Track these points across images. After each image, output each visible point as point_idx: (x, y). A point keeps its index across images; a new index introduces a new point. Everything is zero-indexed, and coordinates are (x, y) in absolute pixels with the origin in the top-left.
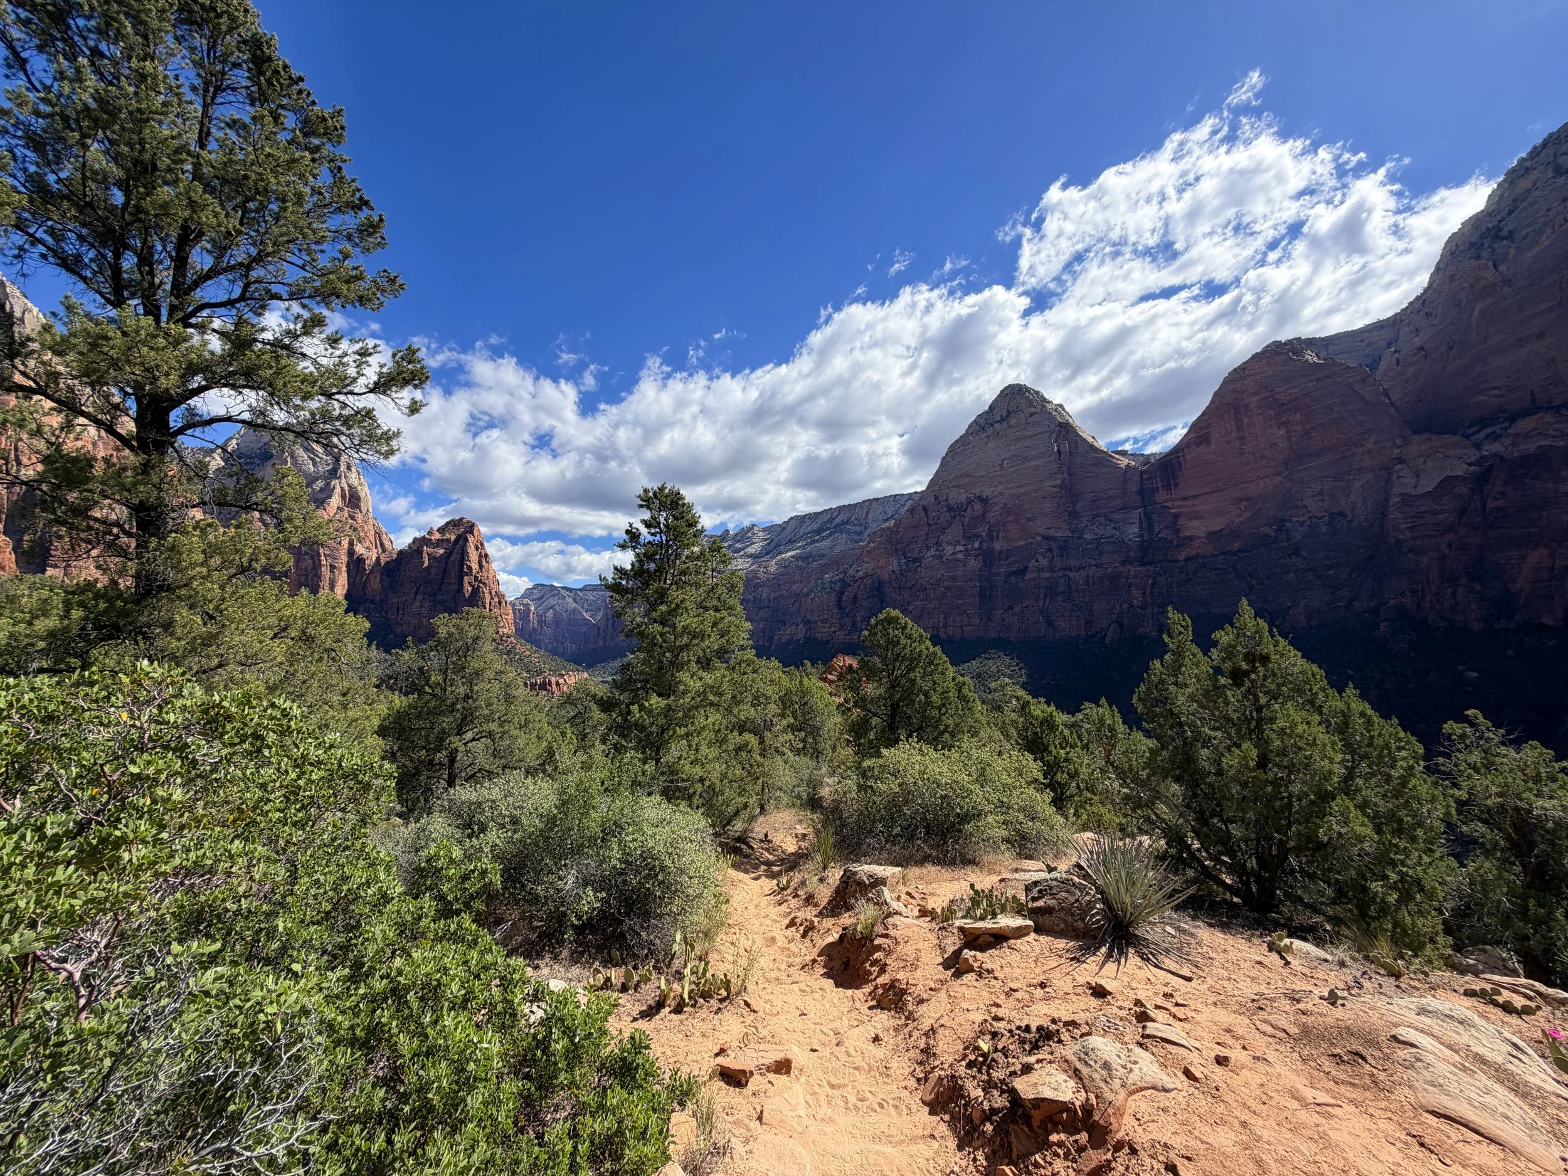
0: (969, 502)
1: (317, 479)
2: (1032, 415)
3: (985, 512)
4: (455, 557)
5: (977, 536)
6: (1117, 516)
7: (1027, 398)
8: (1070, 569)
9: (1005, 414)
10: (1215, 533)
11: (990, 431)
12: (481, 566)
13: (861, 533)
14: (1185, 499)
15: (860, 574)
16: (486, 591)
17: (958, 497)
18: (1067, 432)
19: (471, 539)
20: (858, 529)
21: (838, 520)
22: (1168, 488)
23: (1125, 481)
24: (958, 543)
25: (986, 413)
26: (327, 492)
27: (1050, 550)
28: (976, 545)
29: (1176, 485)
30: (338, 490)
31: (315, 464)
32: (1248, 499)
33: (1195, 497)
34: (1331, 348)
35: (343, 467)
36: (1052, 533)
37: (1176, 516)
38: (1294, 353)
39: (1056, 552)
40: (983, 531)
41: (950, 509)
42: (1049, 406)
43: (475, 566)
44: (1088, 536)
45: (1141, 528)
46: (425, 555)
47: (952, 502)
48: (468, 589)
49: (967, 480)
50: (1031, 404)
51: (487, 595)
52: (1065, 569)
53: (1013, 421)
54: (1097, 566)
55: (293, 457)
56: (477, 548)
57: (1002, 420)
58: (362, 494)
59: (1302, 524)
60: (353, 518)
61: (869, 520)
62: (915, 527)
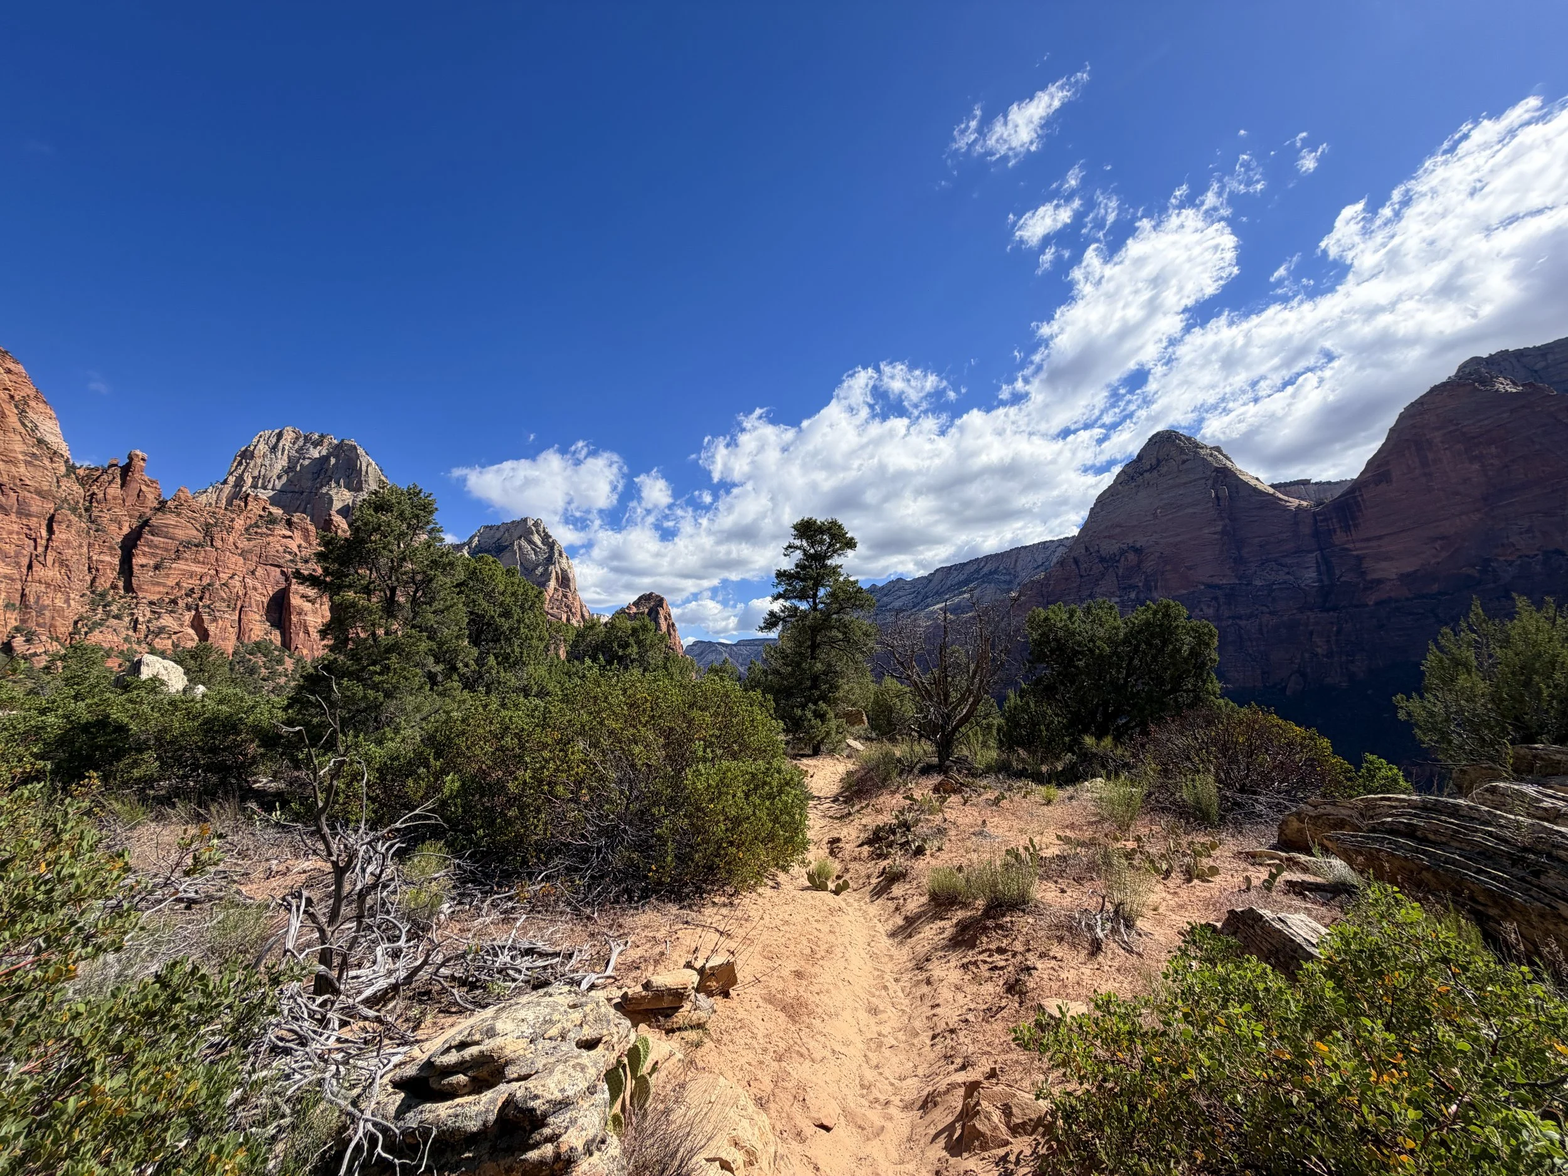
0: (1123, 552)
1: (538, 566)
2: (1184, 462)
3: (1140, 562)
5: (1133, 587)
6: (1288, 561)
7: (1178, 446)
8: (1240, 618)
9: (1154, 462)
10: (1408, 575)
11: (1140, 480)
12: (670, 634)
13: (1010, 582)
14: (1368, 540)
17: (1110, 547)
18: (1226, 476)
19: (661, 612)
20: (1008, 578)
21: (985, 570)
22: (1347, 529)
23: (1297, 524)
24: (1113, 594)
25: (1134, 461)
27: (1216, 598)
28: (1133, 595)
29: (1356, 526)
30: (554, 575)
31: (536, 553)
32: (1443, 538)
33: (1380, 538)
34: (1550, 357)
35: (556, 555)
36: (1216, 581)
37: (1360, 559)
38: (1482, 383)
39: (1222, 600)
40: (1139, 581)
41: (1102, 560)
42: (1202, 452)
43: (665, 634)
44: (1258, 583)
45: (1319, 573)
47: (1103, 553)
49: (1118, 530)
50: (1182, 451)
52: (1233, 618)
53: (1164, 470)
54: (1270, 613)
56: (666, 619)
57: (1152, 469)
58: (571, 576)
59: (1511, 563)
60: (565, 596)
61: (1019, 569)
62: (1067, 579)
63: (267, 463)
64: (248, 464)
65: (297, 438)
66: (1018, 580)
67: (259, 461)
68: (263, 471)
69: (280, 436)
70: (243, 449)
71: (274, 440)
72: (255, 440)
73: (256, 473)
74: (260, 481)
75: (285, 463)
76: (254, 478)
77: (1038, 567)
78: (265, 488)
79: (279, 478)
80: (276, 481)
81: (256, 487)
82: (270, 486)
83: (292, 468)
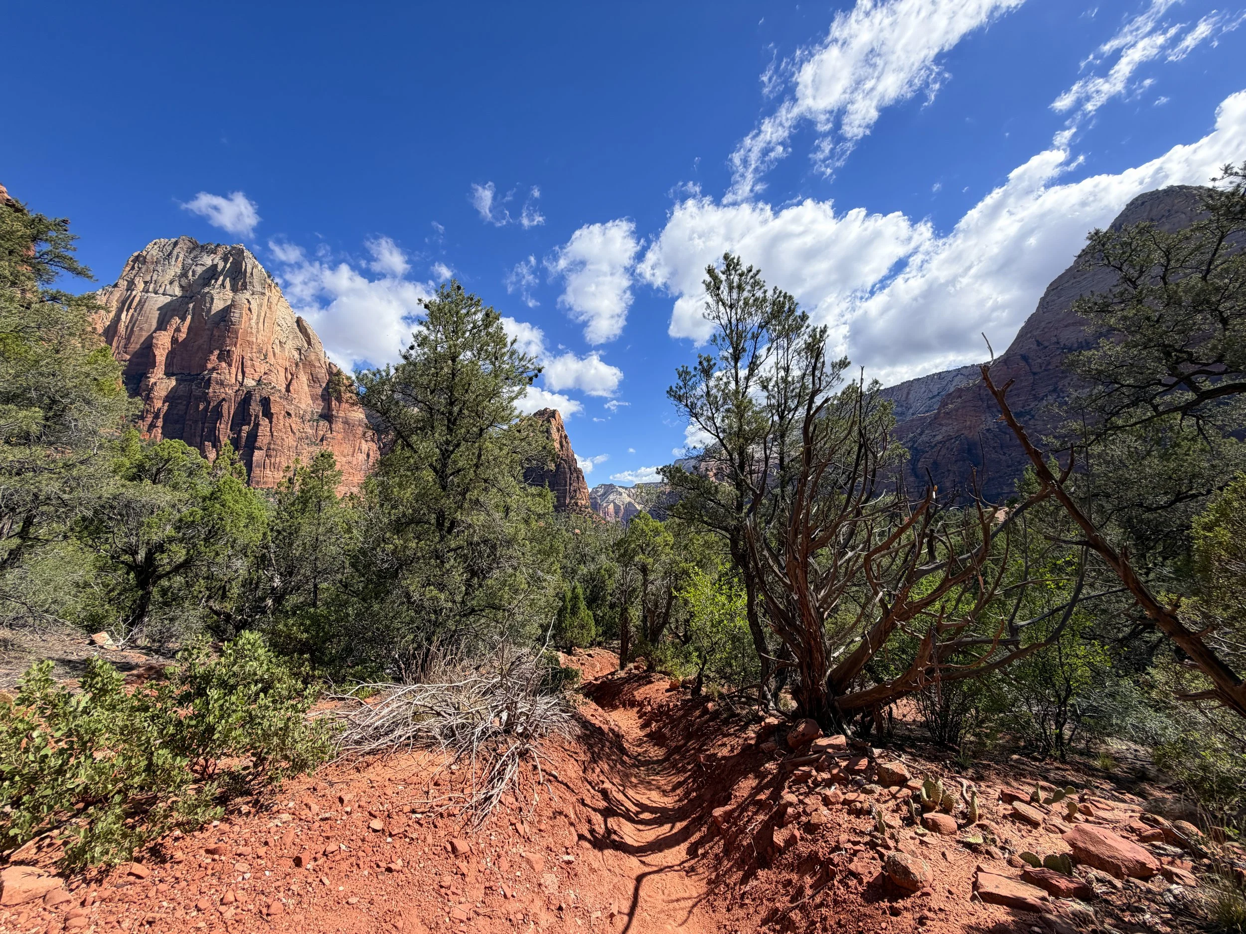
15: (939, 438)
16: (567, 468)
19: (553, 421)
43: (557, 446)
51: (567, 471)
56: (558, 430)
61: (911, 401)
63: (159, 268)
64: (140, 269)
65: (194, 249)
66: (911, 411)
67: (151, 267)
68: (155, 278)
69: (176, 244)
70: (136, 254)
71: (169, 248)
72: (149, 246)
73: (148, 278)
74: (152, 286)
75: (179, 271)
76: (146, 283)
77: (934, 397)
78: (156, 293)
79: (171, 283)
80: (168, 287)
81: (147, 292)
82: (161, 291)
83: (184, 274)
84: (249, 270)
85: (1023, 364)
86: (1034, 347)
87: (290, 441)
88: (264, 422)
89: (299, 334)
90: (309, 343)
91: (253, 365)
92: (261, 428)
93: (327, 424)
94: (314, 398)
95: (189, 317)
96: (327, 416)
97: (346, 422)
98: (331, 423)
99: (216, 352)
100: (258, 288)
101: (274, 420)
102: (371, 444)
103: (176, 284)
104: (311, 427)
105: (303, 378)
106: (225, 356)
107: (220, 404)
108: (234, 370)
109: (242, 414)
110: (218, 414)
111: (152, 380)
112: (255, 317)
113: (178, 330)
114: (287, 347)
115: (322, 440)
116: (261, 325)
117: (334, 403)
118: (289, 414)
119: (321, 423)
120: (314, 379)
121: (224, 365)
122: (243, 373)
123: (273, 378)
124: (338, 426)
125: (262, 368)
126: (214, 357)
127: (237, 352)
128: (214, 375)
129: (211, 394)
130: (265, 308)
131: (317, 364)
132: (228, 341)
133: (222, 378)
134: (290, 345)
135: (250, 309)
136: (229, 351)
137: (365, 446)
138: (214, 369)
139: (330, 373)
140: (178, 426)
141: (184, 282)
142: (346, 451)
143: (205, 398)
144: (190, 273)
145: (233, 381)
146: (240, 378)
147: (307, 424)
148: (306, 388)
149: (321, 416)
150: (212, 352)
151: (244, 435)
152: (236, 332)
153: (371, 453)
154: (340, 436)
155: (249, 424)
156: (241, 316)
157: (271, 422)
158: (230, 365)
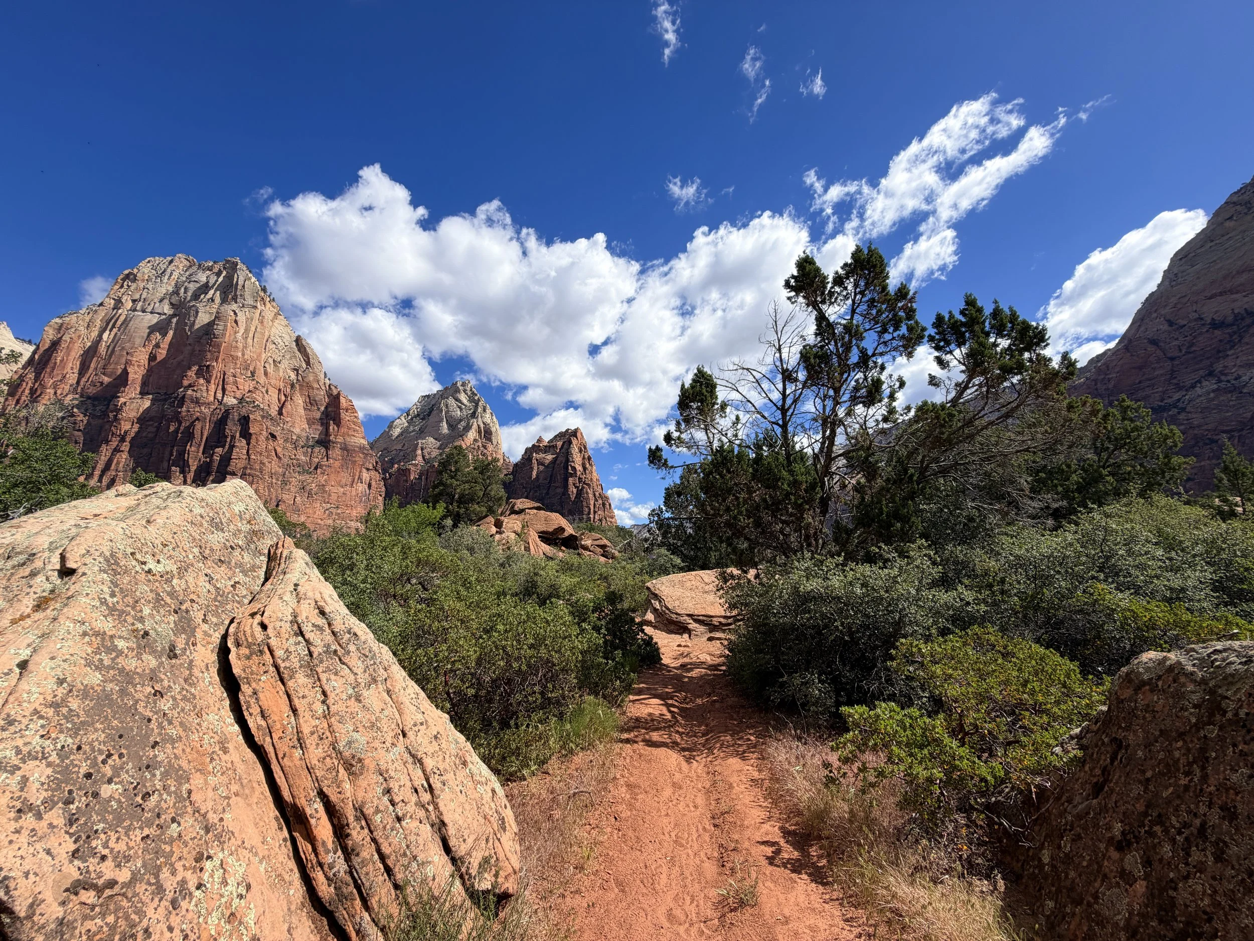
1: (461, 420)
4: (562, 459)
12: (585, 469)
16: (590, 492)
19: (574, 441)
26: (468, 428)
30: (475, 426)
31: (461, 410)
35: (480, 410)
43: (579, 468)
46: (534, 461)
48: (573, 490)
51: (591, 496)
55: (447, 406)
56: (581, 451)
58: (493, 430)
60: (485, 447)
62: (1140, 368)
63: (150, 286)
64: (129, 287)
65: (190, 266)
67: (141, 285)
68: (144, 295)
69: (171, 262)
70: (126, 272)
71: (163, 267)
72: (142, 265)
73: (137, 296)
74: (140, 304)
75: (171, 289)
76: (134, 301)
78: (144, 311)
79: (161, 301)
80: (157, 305)
81: (135, 310)
82: (149, 309)
83: (176, 292)
84: (241, 283)
85: (1151, 348)
86: (1166, 327)
87: (274, 466)
88: (241, 443)
89: (298, 354)
90: (308, 363)
91: (235, 383)
92: (235, 450)
93: (323, 450)
94: (310, 422)
95: (171, 333)
96: (324, 442)
97: (345, 448)
98: (327, 448)
99: (195, 368)
100: (250, 301)
101: (253, 441)
102: (373, 473)
103: (166, 301)
104: (305, 454)
105: (299, 400)
106: (205, 372)
107: (192, 424)
108: (212, 387)
109: (218, 436)
110: (189, 435)
111: (122, 400)
112: (242, 331)
113: (157, 346)
114: (282, 366)
115: (316, 468)
116: (250, 340)
117: (332, 427)
118: (273, 436)
119: (317, 449)
120: (311, 402)
121: (202, 381)
122: (224, 390)
123: (258, 396)
124: (336, 452)
125: (246, 385)
126: (191, 373)
127: (217, 367)
128: (190, 392)
129: (184, 414)
130: (256, 322)
131: (316, 385)
132: (209, 355)
133: (198, 395)
134: (285, 364)
135: (236, 322)
136: (208, 367)
137: (366, 475)
138: (190, 386)
139: (330, 395)
140: (145, 451)
141: (175, 299)
142: (344, 481)
143: (177, 418)
144: (182, 290)
145: (212, 399)
146: (219, 396)
147: (300, 451)
148: (302, 412)
149: (317, 442)
150: (190, 368)
151: (217, 458)
152: (219, 346)
153: (373, 483)
154: (337, 464)
155: (223, 447)
156: (225, 329)
157: (248, 444)
158: (208, 382)
